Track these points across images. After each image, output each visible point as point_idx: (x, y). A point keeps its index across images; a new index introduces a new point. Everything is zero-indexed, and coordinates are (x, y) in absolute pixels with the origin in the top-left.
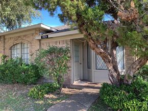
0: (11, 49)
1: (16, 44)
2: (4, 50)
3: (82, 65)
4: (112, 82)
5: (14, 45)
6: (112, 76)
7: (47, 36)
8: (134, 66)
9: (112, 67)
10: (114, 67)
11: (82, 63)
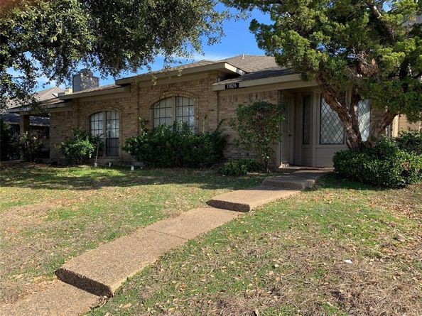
0: (152, 107)
1: (165, 99)
2: (138, 109)
3: (292, 138)
4: (350, 148)
5: (160, 101)
6: (351, 139)
7: (237, 84)
8: (380, 125)
9: (350, 127)
10: (353, 128)
11: (292, 133)
